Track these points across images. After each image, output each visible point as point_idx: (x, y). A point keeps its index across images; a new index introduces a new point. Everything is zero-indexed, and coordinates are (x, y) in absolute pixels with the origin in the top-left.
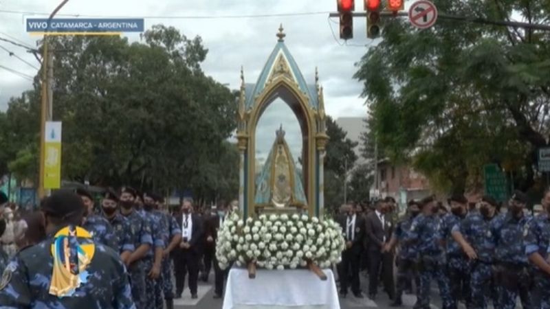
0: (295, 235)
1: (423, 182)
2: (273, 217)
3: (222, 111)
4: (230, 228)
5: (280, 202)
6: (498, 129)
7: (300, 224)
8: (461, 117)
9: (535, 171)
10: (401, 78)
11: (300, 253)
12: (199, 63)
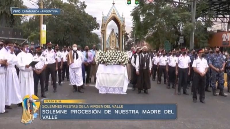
0: (116, 56)
1: (148, 45)
2: (111, 51)
3: (91, 23)
4: (99, 54)
5: (112, 47)
6: (169, 31)
7: (118, 53)
8: (159, 27)
9: (178, 43)
10: (143, 16)
11: (118, 61)
12: (84, 9)
